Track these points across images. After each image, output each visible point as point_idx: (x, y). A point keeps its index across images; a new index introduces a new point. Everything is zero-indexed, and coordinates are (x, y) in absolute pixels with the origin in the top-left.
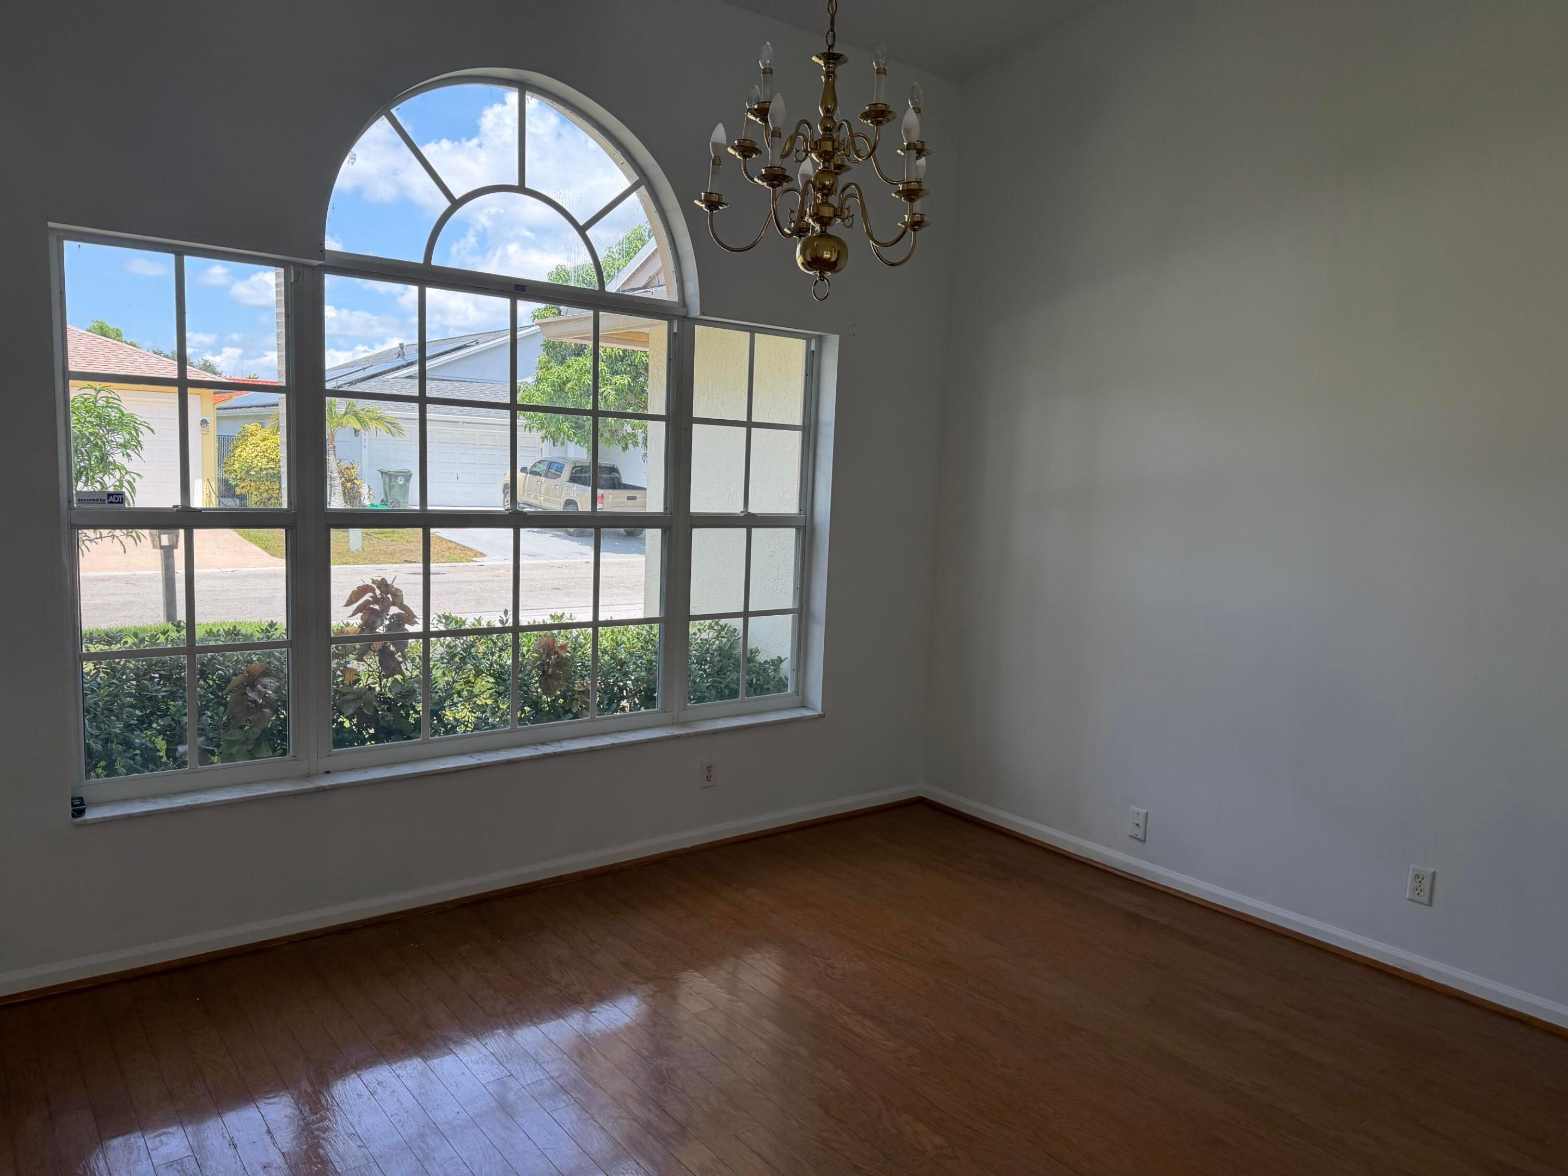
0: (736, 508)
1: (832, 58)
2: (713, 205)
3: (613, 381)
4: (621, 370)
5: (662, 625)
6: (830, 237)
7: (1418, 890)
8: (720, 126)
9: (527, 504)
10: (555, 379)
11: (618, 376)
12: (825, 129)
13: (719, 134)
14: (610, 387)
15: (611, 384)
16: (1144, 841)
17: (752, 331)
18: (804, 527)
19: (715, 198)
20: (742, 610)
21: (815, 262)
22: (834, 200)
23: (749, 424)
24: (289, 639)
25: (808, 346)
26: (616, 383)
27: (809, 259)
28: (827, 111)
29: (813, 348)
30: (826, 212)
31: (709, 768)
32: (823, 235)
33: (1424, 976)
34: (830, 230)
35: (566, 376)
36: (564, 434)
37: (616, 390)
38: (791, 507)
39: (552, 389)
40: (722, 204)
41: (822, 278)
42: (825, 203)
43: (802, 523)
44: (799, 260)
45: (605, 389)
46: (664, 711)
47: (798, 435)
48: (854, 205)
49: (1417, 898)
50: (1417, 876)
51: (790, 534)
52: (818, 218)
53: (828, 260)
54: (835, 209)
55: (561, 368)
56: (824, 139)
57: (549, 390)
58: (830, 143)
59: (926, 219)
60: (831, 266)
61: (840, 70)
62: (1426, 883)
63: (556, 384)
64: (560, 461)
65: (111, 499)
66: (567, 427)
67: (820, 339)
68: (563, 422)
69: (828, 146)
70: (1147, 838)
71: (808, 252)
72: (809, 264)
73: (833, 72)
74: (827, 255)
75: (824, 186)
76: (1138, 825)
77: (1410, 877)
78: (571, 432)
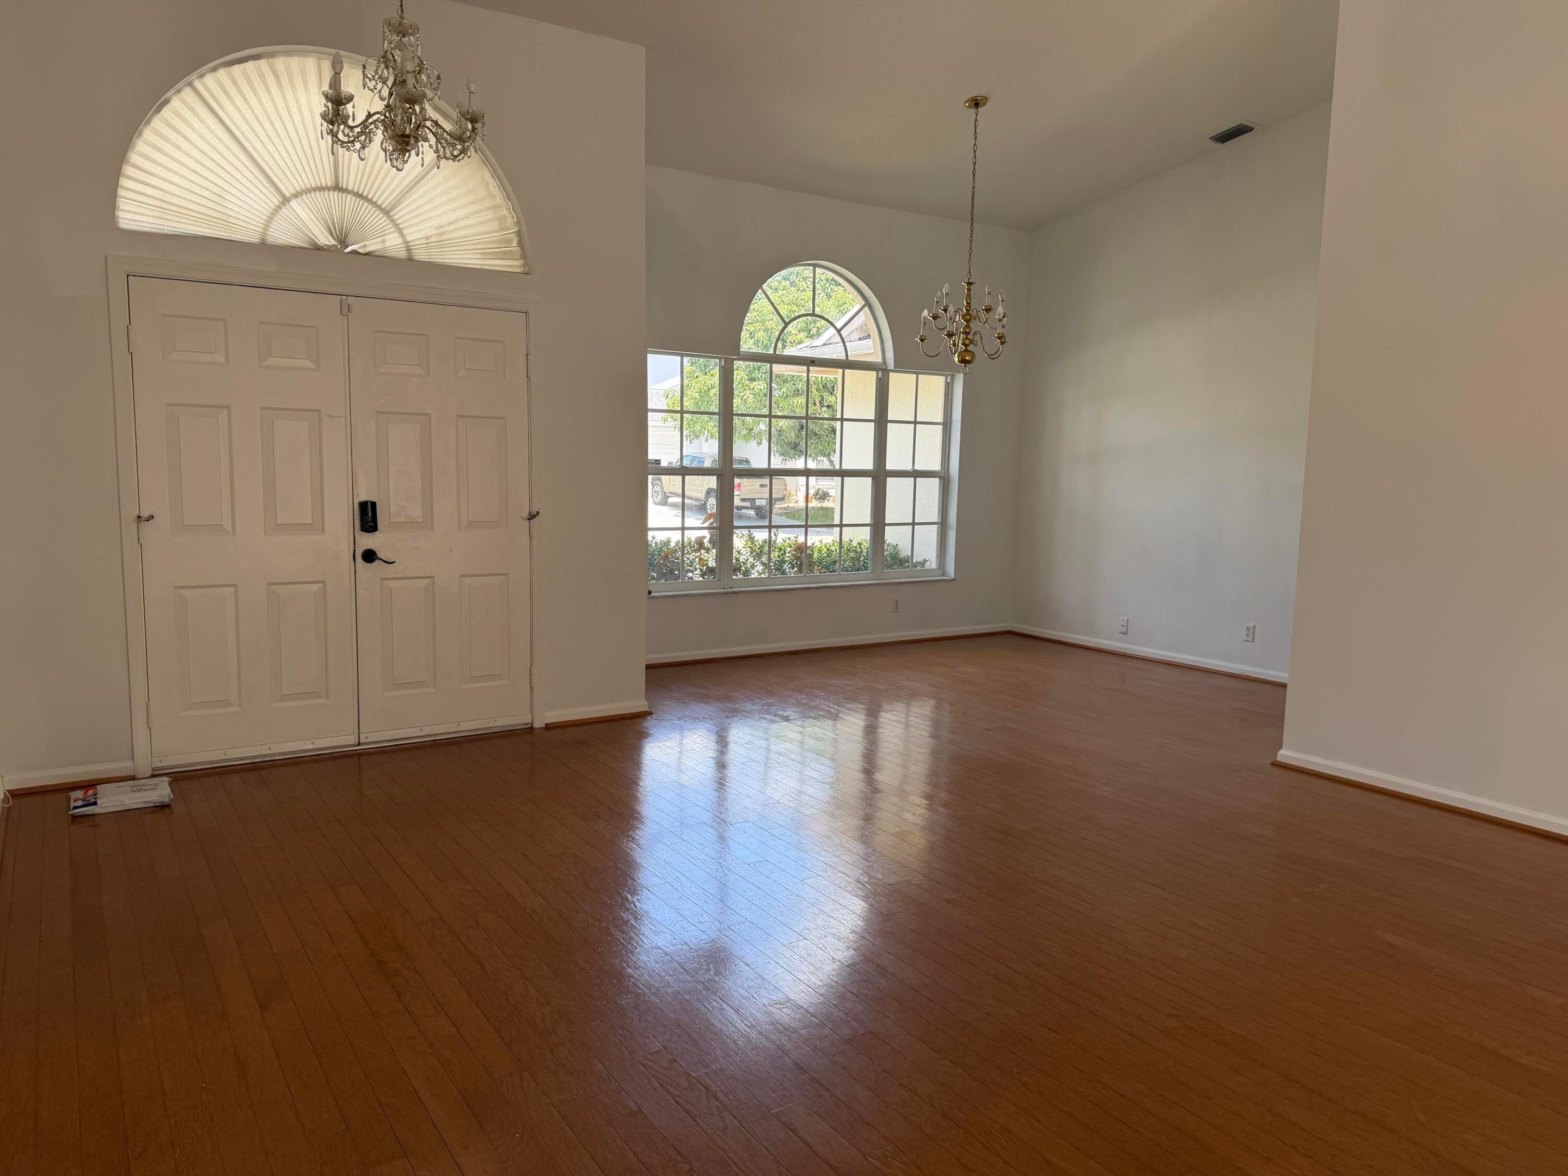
0: (909, 467)
1: (969, 284)
2: (922, 340)
3: (751, 387)
4: (758, 377)
5: (872, 528)
6: (968, 351)
7: (1248, 635)
8: (926, 310)
9: (672, 494)
10: (702, 386)
11: (756, 383)
12: (967, 310)
13: (925, 313)
14: (749, 392)
15: (749, 389)
16: (1126, 634)
17: (917, 374)
18: (944, 477)
19: (923, 337)
20: (911, 522)
21: (963, 361)
22: (970, 337)
23: (915, 423)
24: (718, 526)
25: (946, 379)
26: (754, 388)
27: (960, 360)
28: (967, 303)
29: (949, 381)
30: (967, 342)
31: (897, 601)
32: (966, 350)
33: (1252, 676)
34: (968, 348)
35: (711, 383)
36: (708, 432)
37: (754, 395)
38: (936, 466)
39: (699, 395)
40: (925, 339)
41: (965, 366)
42: (967, 338)
43: (943, 475)
44: (956, 360)
45: (744, 393)
46: (873, 572)
47: (940, 427)
48: (977, 338)
49: (1248, 639)
50: (1247, 629)
51: (935, 482)
52: (963, 344)
53: (968, 360)
54: (971, 341)
55: (706, 377)
56: (966, 314)
57: (697, 395)
58: (969, 316)
59: (1005, 335)
60: (969, 362)
61: (972, 287)
62: (1251, 631)
63: (703, 390)
64: (700, 455)
65: (657, 462)
66: (711, 426)
67: (953, 376)
68: (707, 421)
69: (968, 317)
70: (1128, 632)
71: (960, 357)
72: (960, 362)
73: (970, 289)
74: (967, 358)
75: (966, 332)
76: (1123, 626)
77: (1245, 628)
78: (714, 430)
